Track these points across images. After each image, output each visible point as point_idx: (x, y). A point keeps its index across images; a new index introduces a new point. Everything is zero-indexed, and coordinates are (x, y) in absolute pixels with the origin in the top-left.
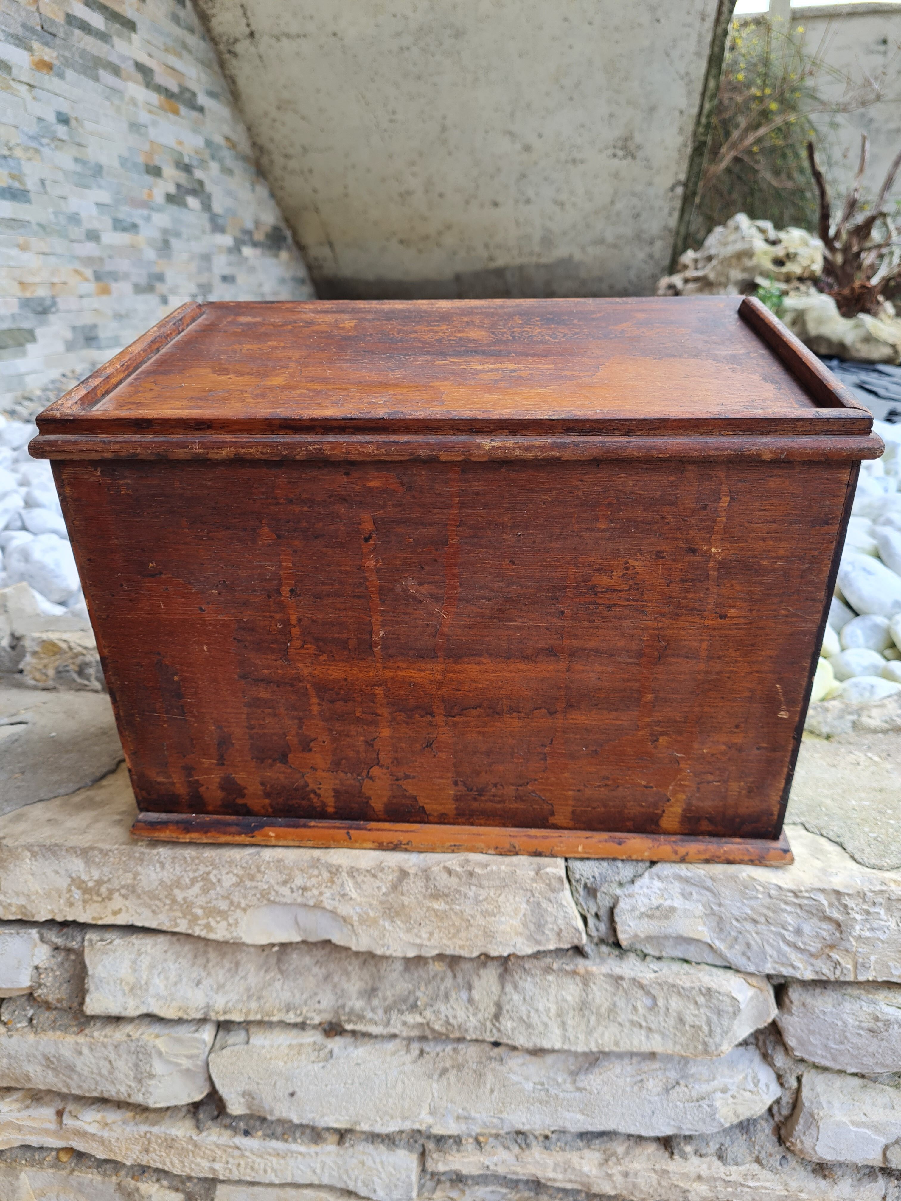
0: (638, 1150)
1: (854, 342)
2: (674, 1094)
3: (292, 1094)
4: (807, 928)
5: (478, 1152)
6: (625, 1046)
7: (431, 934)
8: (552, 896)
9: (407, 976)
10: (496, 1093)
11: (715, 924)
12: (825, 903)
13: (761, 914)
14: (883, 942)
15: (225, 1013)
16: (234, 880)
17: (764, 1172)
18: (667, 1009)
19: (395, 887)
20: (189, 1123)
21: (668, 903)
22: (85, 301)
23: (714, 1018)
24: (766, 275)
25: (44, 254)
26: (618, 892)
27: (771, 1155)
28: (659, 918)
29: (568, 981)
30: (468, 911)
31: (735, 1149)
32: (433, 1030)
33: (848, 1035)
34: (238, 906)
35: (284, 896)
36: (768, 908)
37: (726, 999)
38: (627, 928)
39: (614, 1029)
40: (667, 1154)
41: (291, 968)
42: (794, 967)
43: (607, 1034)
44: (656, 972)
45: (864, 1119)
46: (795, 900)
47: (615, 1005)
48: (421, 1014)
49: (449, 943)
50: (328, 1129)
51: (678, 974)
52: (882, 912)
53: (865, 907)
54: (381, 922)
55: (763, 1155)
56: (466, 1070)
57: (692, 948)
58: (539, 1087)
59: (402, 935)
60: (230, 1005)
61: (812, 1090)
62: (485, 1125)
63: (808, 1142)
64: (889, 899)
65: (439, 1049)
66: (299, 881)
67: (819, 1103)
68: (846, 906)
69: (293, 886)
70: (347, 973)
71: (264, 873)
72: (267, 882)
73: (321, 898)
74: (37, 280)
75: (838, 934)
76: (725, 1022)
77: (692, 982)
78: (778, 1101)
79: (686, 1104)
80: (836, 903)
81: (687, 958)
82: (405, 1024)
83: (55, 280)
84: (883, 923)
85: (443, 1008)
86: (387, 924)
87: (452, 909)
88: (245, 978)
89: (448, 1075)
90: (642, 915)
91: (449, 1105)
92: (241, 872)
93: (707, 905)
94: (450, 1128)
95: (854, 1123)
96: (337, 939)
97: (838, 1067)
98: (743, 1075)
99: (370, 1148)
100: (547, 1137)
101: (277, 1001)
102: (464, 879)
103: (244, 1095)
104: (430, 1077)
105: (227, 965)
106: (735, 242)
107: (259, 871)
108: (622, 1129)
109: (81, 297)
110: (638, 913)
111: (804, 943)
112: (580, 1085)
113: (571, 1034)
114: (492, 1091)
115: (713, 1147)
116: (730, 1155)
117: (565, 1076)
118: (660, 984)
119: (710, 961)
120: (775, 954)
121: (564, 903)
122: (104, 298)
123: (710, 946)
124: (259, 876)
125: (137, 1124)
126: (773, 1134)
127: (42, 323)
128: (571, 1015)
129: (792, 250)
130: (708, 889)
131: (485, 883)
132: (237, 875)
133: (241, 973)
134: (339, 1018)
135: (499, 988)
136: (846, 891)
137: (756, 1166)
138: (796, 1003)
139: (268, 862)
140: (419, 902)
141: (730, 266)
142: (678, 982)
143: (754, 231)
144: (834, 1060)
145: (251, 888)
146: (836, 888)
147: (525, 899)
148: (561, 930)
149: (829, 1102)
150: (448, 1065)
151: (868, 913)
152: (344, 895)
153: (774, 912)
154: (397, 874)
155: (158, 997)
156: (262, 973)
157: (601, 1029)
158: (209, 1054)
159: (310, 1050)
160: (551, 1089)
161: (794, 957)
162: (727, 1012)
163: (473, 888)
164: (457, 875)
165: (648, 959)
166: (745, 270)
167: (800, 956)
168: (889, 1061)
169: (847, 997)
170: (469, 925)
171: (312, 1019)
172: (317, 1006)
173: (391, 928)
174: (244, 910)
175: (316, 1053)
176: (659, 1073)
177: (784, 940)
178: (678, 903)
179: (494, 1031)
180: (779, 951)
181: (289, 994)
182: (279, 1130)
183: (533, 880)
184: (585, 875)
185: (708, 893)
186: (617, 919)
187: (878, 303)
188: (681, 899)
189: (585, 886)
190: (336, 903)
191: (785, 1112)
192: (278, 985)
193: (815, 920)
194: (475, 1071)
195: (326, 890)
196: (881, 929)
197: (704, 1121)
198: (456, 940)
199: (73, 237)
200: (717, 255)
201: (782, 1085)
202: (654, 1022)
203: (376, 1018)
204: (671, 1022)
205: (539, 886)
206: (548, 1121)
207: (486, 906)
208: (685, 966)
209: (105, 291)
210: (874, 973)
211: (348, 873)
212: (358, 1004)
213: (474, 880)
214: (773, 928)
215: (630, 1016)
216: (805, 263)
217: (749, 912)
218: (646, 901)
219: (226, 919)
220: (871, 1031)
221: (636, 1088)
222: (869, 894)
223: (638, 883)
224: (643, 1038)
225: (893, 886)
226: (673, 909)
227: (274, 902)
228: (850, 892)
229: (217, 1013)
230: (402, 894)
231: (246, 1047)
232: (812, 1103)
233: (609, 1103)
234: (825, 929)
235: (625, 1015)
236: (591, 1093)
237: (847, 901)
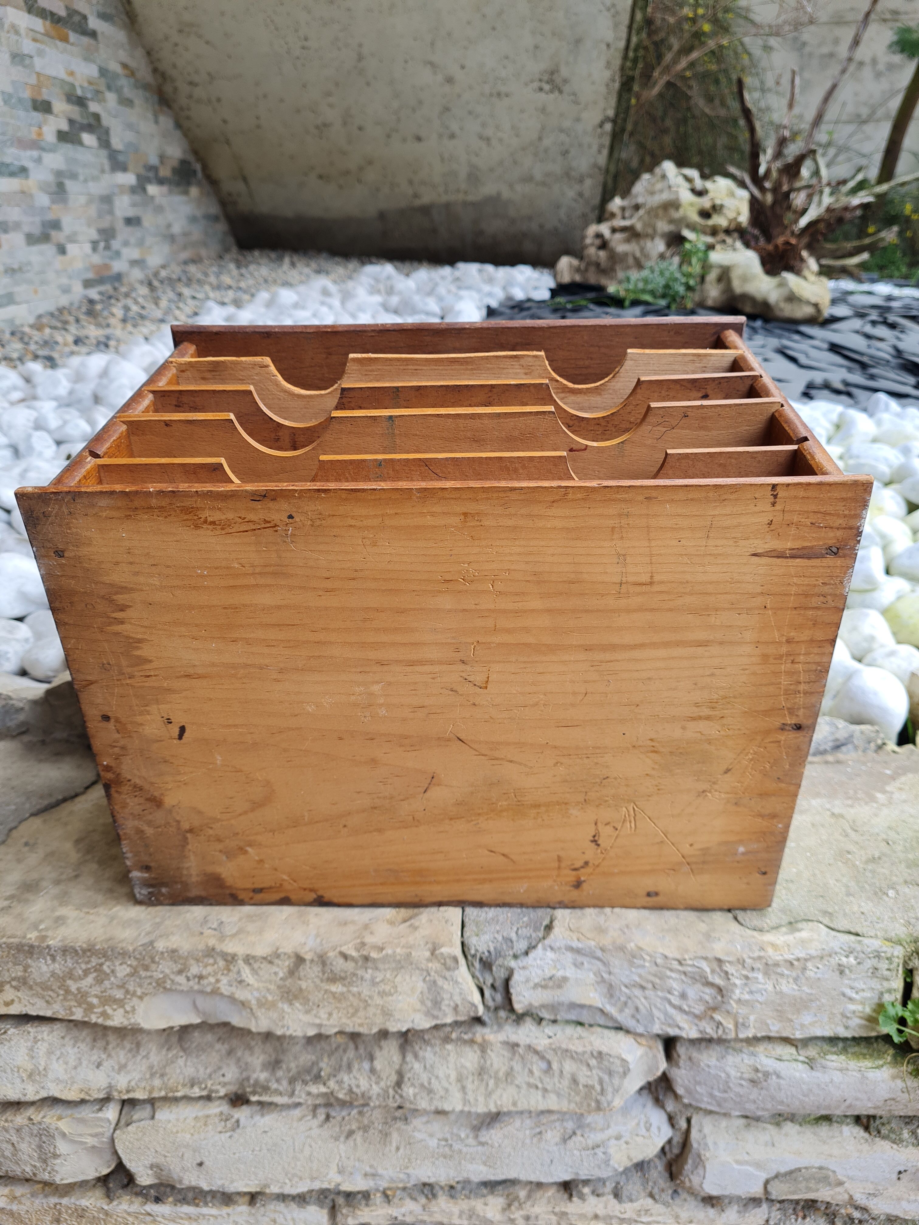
0: (539, 1194)
1: (777, 302)
2: (571, 1143)
3: (201, 1164)
4: (691, 993)
5: (386, 1205)
6: (522, 1105)
7: (330, 1014)
8: (448, 974)
9: (310, 1048)
10: (401, 1150)
11: (605, 990)
12: (708, 970)
13: (648, 981)
14: (761, 1003)
15: (128, 1091)
16: (128, 970)
17: (657, 1206)
18: (562, 1072)
19: (292, 973)
20: (99, 1192)
21: (560, 974)
23: (606, 1078)
24: (692, 227)
26: (513, 964)
27: (663, 1190)
28: (552, 988)
29: (467, 1049)
30: (366, 992)
31: (630, 1187)
32: (337, 1099)
33: (731, 1085)
34: (134, 994)
35: (180, 985)
36: (655, 975)
37: (616, 1060)
38: (521, 998)
39: (511, 1090)
40: (566, 1196)
41: (194, 1045)
42: (680, 1028)
43: (505, 1096)
44: (550, 1037)
45: (747, 1158)
46: (680, 968)
47: (512, 1069)
48: (325, 1084)
49: (348, 1022)
50: (239, 1194)
51: (571, 1038)
52: (760, 976)
53: (745, 972)
54: (280, 1005)
55: (656, 1191)
56: (372, 1131)
57: (585, 1012)
58: (443, 1143)
59: (301, 1016)
60: (133, 1084)
61: (700, 1131)
62: (392, 1180)
63: (695, 1180)
64: (767, 964)
65: (344, 1113)
66: (195, 970)
67: (706, 1144)
68: (726, 973)
69: (189, 975)
70: (250, 1048)
71: (158, 963)
72: (162, 972)
73: (218, 985)
75: (719, 998)
76: (616, 1081)
77: (584, 1046)
78: (670, 1141)
79: (583, 1153)
80: (718, 969)
81: (581, 1020)
82: (309, 1094)
84: (760, 986)
85: (346, 1078)
86: (286, 1007)
87: (349, 991)
88: (146, 1057)
89: (354, 1136)
90: (536, 986)
91: (357, 1164)
92: (135, 963)
93: (598, 973)
94: (359, 1184)
95: (738, 1162)
96: (237, 1021)
97: (723, 1111)
98: (636, 1121)
99: (281, 1206)
100: (452, 1187)
101: (181, 1077)
102: (360, 963)
103: (152, 1167)
104: (337, 1139)
105: (128, 1046)
106: (661, 191)
107: (153, 962)
108: (523, 1177)
110: (532, 984)
111: (689, 1006)
112: (483, 1139)
113: (471, 1097)
114: (398, 1149)
115: (610, 1186)
116: (625, 1194)
117: (468, 1131)
118: (554, 1050)
119: (602, 1022)
120: (662, 1017)
121: (460, 980)
123: (602, 1011)
124: (153, 967)
125: (46, 1196)
126: (666, 1170)
128: (470, 1079)
129: (718, 202)
130: (598, 959)
131: (381, 966)
132: (130, 966)
133: (143, 1053)
134: (244, 1090)
135: (400, 1057)
136: (726, 958)
137: (650, 1201)
138: (683, 1057)
139: (162, 953)
140: (316, 986)
141: (657, 216)
142: (572, 1047)
143: (681, 180)
144: (719, 1105)
145: (146, 978)
146: (718, 956)
147: (421, 978)
148: (457, 1006)
149: (715, 1143)
150: (354, 1127)
151: (747, 978)
152: (241, 982)
153: (660, 979)
154: (293, 960)
155: (58, 1081)
156: (164, 1052)
157: (499, 1091)
158: (115, 1130)
159: (217, 1120)
160: (454, 1144)
161: (680, 1019)
162: (618, 1072)
163: (370, 971)
164: (353, 959)
165: (544, 1023)
166: (671, 221)
167: (685, 1017)
168: (769, 1106)
169: (730, 1051)
170: (367, 1005)
171: (217, 1091)
172: (222, 1079)
173: (289, 1010)
174: (141, 998)
175: (223, 1123)
176: (557, 1124)
177: (670, 1003)
178: (570, 972)
179: (397, 1097)
180: (666, 1014)
181: (193, 1070)
182: (190, 1195)
183: (429, 960)
184: (480, 950)
185: (599, 963)
186: (512, 991)
187: (802, 260)
188: (573, 968)
189: (481, 959)
190: (233, 989)
191: (676, 1151)
192: (181, 1062)
193: (698, 986)
194: (381, 1131)
195: (223, 978)
196: (759, 991)
197: (599, 1167)
198: (354, 1019)
200: (644, 205)
201: (673, 1126)
202: (549, 1083)
203: (281, 1088)
204: (566, 1082)
205: (434, 966)
206: (452, 1173)
207: (382, 987)
208: (579, 1028)
210: (753, 1031)
211: (244, 960)
212: (263, 1076)
213: (370, 964)
214: (659, 993)
215: (527, 1079)
216: (731, 215)
217: (637, 979)
218: (539, 972)
219: (123, 1007)
220: (752, 1081)
221: (535, 1140)
222: (748, 961)
223: (532, 955)
224: (540, 1098)
225: (770, 951)
226: (565, 979)
227: (170, 990)
228: (730, 959)
229: (120, 1092)
230: (300, 979)
231: (151, 1122)
232: (699, 1144)
233: (510, 1155)
234: (708, 994)
235: (521, 1078)
236: (492, 1147)
237: (728, 968)
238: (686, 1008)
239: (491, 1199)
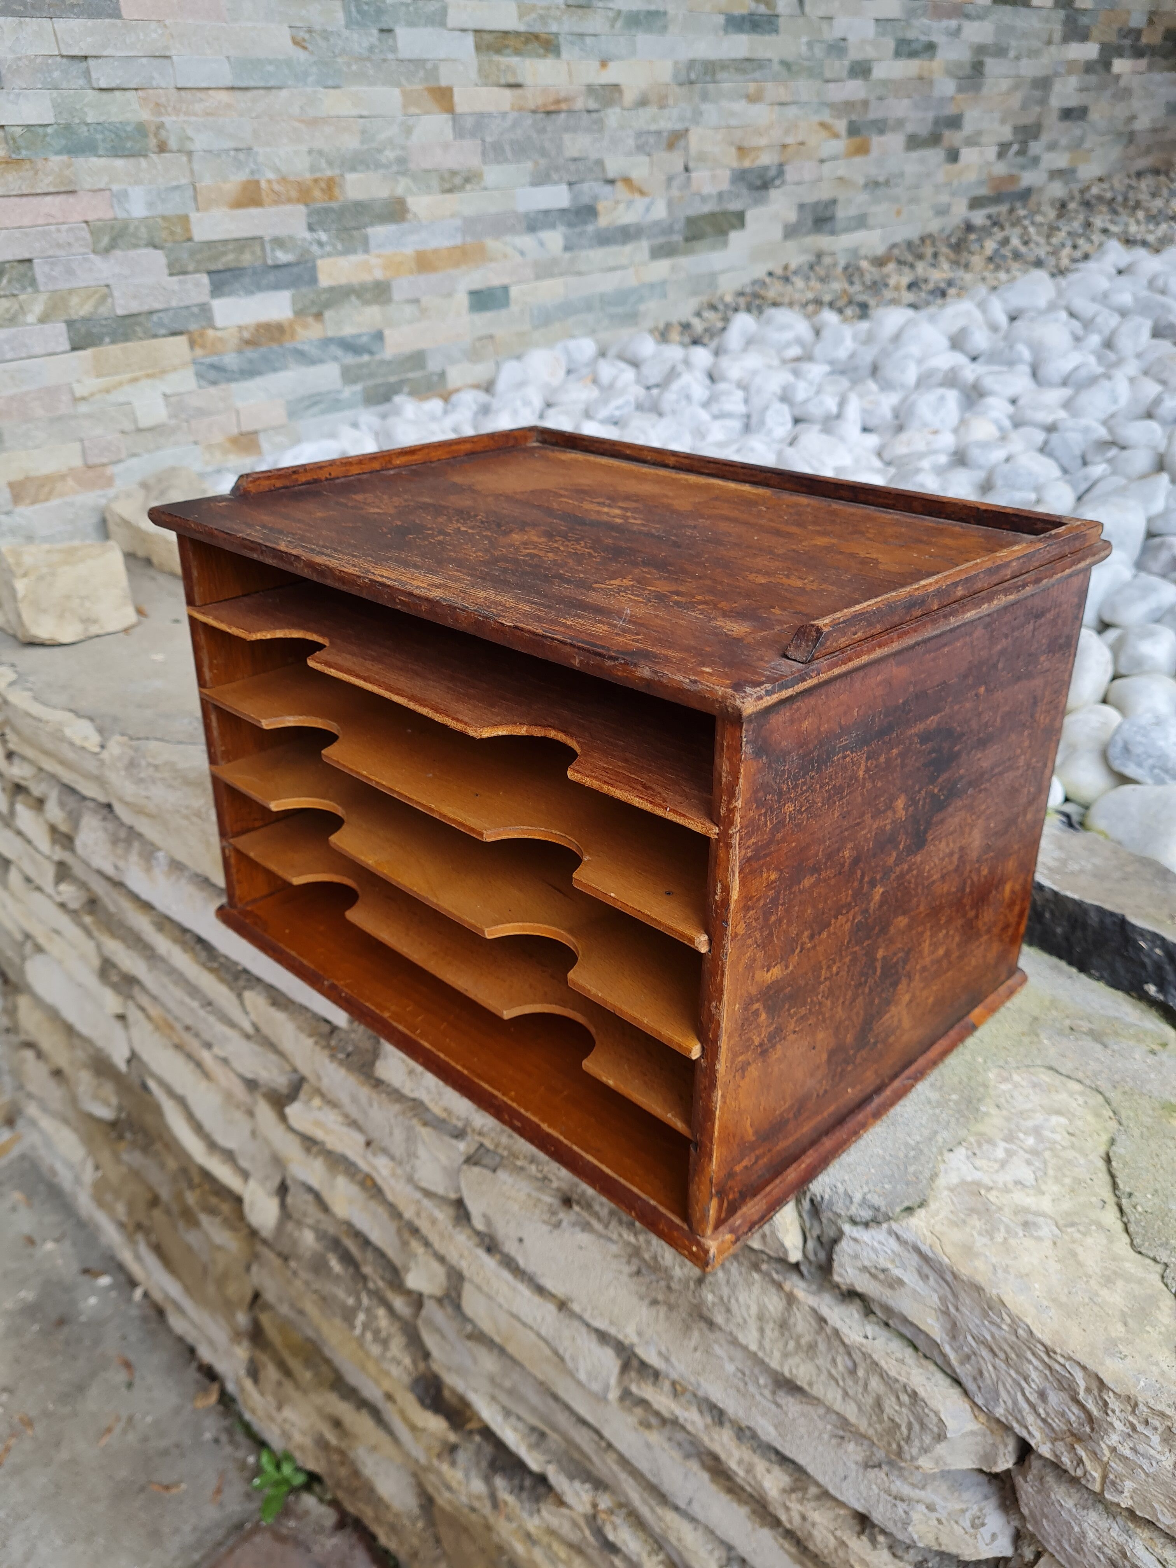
0: (828, 1504)
2: (872, 1474)
3: (521, 1240)
4: (1054, 1399)
5: (672, 1397)
6: (818, 1392)
10: (698, 1353)
11: (948, 1327)
12: (1082, 1384)
13: (1001, 1349)
14: (1147, 1475)
15: (479, 1134)
18: (867, 1384)
20: (448, 1212)
21: (897, 1272)
22: (826, 166)
23: (916, 1427)
25: (782, 104)
26: (847, 1228)
28: (882, 1282)
29: (773, 1291)
33: (1086, 1549)
36: (1012, 1347)
37: (931, 1414)
38: (844, 1272)
39: (810, 1367)
40: (858, 1528)
42: (1029, 1433)
43: (802, 1369)
44: (866, 1337)
46: (1046, 1359)
47: (816, 1343)
48: (635, 1235)
50: (549, 1292)
51: (890, 1354)
52: (1155, 1439)
53: (1133, 1419)
56: (675, 1314)
58: (740, 1375)
60: (485, 1129)
62: (682, 1376)
64: (1170, 1429)
65: (651, 1278)
68: (1106, 1404)
74: (763, 142)
75: (1088, 1429)
76: (927, 1439)
77: (901, 1373)
78: (1006, 1560)
79: (882, 1494)
80: (1095, 1392)
81: (915, 1343)
82: (621, 1236)
83: (790, 140)
84: (1152, 1452)
89: (658, 1307)
90: (865, 1269)
91: (655, 1337)
93: (943, 1300)
94: (652, 1358)
98: (964, 1506)
99: (583, 1330)
100: (740, 1428)
101: (524, 1149)
103: (483, 1216)
104: (642, 1298)
108: (813, 1473)
109: (822, 161)
110: (859, 1264)
111: (1047, 1414)
112: (779, 1400)
113: (767, 1344)
114: (696, 1349)
115: (914, 1557)
117: (769, 1381)
118: (865, 1355)
119: (937, 1361)
120: (1010, 1403)
122: (858, 160)
123: (939, 1348)
127: (757, 202)
128: (771, 1325)
130: (948, 1284)
134: (572, 1195)
136: (1112, 1385)
138: (1035, 1471)
142: (883, 1363)
146: (1101, 1375)
150: (660, 1297)
151: (1134, 1429)
153: (1017, 1355)
155: (429, 1090)
157: (797, 1359)
158: (463, 1163)
159: (546, 1208)
160: (750, 1384)
161: (1032, 1421)
162: (931, 1431)
165: (871, 1318)
167: (1038, 1422)
171: (551, 1181)
175: (549, 1215)
176: (862, 1445)
177: (1024, 1394)
178: (910, 1278)
180: (1015, 1403)
182: (511, 1264)
185: (947, 1289)
186: (835, 1256)
188: (917, 1276)
189: (812, 1201)
193: (1064, 1396)
194: (684, 1320)
196: (1149, 1458)
197: (896, 1523)
199: (828, 75)
201: (1016, 1546)
202: (851, 1387)
203: (602, 1214)
204: (869, 1399)
206: (742, 1414)
208: (909, 1351)
209: (862, 149)
210: (1130, 1501)
214: (1012, 1373)
215: (829, 1366)
217: (989, 1338)
218: (873, 1256)
221: (834, 1441)
222: (1144, 1408)
223: (872, 1230)
224: (839, 1397)
226: (900, 1282)
228: (1118, 1390)
229: (473, 1130)
231: (492, 1174)
233: (802, 1437)
234: (1074, 1414)
235: (822, 1361)
236: (786, 1414)
237: (1110, 1398)
238: (1041, 1411)
239: (777, 1470)
